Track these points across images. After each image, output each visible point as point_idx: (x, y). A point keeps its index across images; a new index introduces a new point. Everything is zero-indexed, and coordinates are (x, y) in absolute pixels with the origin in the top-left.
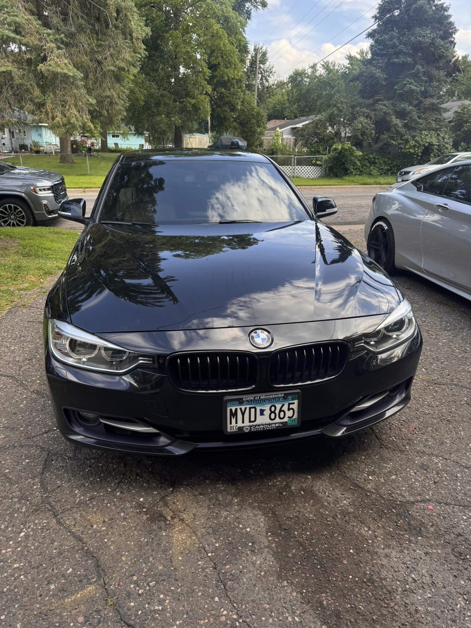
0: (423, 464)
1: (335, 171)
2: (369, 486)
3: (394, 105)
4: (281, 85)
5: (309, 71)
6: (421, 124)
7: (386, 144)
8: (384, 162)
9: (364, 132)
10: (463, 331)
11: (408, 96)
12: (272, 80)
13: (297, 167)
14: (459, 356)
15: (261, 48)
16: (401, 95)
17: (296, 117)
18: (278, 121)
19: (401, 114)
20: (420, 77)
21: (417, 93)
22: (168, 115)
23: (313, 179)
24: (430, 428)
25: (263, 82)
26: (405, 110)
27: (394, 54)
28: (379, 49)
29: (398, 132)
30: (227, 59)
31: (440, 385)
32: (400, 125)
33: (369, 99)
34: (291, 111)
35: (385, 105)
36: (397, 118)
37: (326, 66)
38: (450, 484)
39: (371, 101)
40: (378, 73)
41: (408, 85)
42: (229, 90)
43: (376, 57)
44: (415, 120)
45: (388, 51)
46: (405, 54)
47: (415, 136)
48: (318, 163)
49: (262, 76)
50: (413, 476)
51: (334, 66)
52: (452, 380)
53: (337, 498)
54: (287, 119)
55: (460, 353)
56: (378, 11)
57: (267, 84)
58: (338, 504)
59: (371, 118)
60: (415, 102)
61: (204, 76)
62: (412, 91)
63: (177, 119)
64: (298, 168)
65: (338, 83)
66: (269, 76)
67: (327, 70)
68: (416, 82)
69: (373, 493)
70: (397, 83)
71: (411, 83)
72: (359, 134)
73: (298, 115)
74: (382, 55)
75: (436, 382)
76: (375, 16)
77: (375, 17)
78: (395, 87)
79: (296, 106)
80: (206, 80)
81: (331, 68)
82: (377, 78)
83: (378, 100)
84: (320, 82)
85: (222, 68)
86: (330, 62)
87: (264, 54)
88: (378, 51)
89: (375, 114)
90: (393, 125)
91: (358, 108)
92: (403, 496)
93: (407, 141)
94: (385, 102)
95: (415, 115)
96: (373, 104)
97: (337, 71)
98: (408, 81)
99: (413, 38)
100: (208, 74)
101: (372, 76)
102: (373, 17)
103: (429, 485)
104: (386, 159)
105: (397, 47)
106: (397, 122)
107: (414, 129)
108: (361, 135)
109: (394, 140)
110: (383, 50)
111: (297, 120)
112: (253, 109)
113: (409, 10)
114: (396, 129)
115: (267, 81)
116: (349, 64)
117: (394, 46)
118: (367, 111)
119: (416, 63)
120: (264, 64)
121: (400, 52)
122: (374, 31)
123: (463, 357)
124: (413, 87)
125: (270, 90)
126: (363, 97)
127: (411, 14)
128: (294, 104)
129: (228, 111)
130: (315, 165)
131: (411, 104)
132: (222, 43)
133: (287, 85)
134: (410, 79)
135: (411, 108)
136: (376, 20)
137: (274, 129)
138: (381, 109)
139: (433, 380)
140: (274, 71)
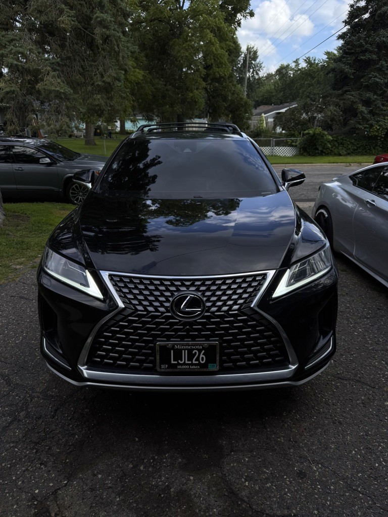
0: (301, 471)
1: (308, 151)
2: (243, 493)
3: (360, 95)
4: (269, 76)
5: (293, 65)
6: (385, 111)
7: (353, 128)
8: (351, 143)
9: (333, 118)
10: (382, 320)
11: (373, 88)
12: (262, 74)
13: (275, 148)
14: (370, 348)
15: (253, 48)
16: (367, 86)
17: (281, 103)
18: (266, 106)
19: (367, 103)
20: (384, 71)
21: (381, 84)
22: (172, 106)
23: (288, 157)
24: (320, 430)
25: (254, 75)
26: (370, 99)
27: (361, 52)
28: (348, 49)
29: (364, 119)
30: (219, 61)
31: (343, 379)
32: (366, 112)
33: (339, 89)
34: (278, 98)
35: (352, 95)
36: (363, 106)
37: (308, 61)
38: (320, 498)
39: (340, 92)
40: (347, 69)
41: (372, 78)
42: (222, 84)
43: (345, 55)
44: (379, 107)
45: (355, 50)
46: (371, 52)
47: (379, 121)
48: (294, 144)
49: (253, 71)
50: (287, 484)
51: (315, 60)
52: (356, 375)
53: (209, 505)
54: (274, 105)
55: (372, 345)
56: (347, 17)
57: (257, 77)
58: (208, 512)
59: (340, 106)
60: (379, 92)
61: (200, 75)
62: (377, 83)
63: (178, 109)
64: (277, 148)
65: (318, 75)
66: (259, 70)
67: (309, 64)
68: (380, 75)
69: (245, 502)
70: (363, 77)
71: (376, 77)
72: (329, 120)
73: (283, 102)
74: (351, 54)
75: (340, 376)
76: (345, 21)
77: (346, 23)
78: (362, 80)
79: (282, 94)
80: (202, 77)
81: (313, 62)
82: (346, 73)
83: (347, 91)
84: (303, 74)
85: (215, 68)
86: (311, 57)
87: (255, 52)
88: (347, 50)
89: (344, 103)
90: (360, 112)
91: (329, 98)
92: (272, 509)
93: (371, 126)
94: (353, 93)
95: (379, 103)
96: (342, 95)
97: (318, 64)
98: (373, 75)
99: (378, 38)
100: (203, 73)
101: (342, 71)
102: (343, 22)
103: (300, 497)
104: (353, 141)
105: (363, 46)
106: (362, 108)
107: (378, 115)
108: (331, 120)
109: (360, 124)
110: (352, 49)
111: (281, 105)
112: (241, 99)
113: (375, 15)
114: (362, 115)
115: (257, 74)
116: (327, 58)
117: (361, 46)
118: (337, 101)
119: (380, 60)
120: (255, 60)
121: (366, 50)
122: (344, 34)
123: (373, 349)
124: (378, 80)
125: (260, 81)
126: (334, 89)
127: (376, 18)
128: (280, 92)
129: (221, 101)
130: (291, 145)
131: (375, 93)
132: (214, 48)
133: (275, 77)
134: (375, 73)
135: (375, 97)
136: (346, 24)
137: (260, 114)
138: (349, 99)
139: (338, 374)
140: (263, 66)
